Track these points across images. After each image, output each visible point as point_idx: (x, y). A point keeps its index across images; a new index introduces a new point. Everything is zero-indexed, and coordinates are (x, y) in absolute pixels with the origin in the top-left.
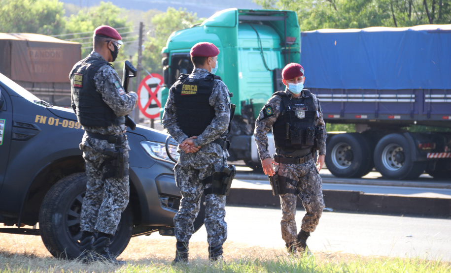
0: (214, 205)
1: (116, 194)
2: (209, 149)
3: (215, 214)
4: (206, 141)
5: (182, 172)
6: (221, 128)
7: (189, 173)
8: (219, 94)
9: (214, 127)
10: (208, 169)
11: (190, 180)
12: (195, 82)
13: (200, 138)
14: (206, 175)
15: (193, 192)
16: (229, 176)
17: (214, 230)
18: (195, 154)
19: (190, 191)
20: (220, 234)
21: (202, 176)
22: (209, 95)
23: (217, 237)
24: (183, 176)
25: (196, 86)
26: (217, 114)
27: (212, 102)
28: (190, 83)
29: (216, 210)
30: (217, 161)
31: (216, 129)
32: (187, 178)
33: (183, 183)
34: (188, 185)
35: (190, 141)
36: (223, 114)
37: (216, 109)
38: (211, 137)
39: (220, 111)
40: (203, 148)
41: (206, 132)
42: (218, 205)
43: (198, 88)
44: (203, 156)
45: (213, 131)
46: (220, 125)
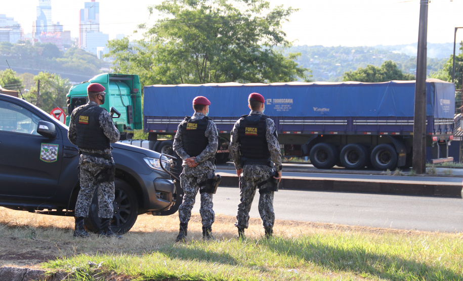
0: (207, 200)
1: (109, 192)
2: (204, 164)
3: (207, 206)
4: (202, 159)
5: (185, 178)
6: (212, 151)
7: (190, 179)
8: (211, 129)
9: (208, 151)
10: (203, 176)
11: (190, 184)
12: (195, 122)
13: (198, 157)
14: (201, 181)
15: (192, 191)
16: (217, 181)
17: (206, 216)
18: (195, 168)
19: (190, 190)
20: (210, 218)
21: (199, 181)
22: (205, 130)
23: (208, 220)
24: (186, 181)
25: (196, 124)
26: (210, 143)
27: (206, 134)
28: (193, 122)
29: (208, 203)
30: (209, 172)
31: (210, 152)
32: (189, 182)
33: (186, 185)
34: (189, 187)
35: (192, 159)
36: (214, 142)
37: (209, 139)
38: (206, 157)
39: (212, 140)
40: (200, 164)
41: (203, 154)
42: (209, 200)
43: (198, 126)
44: (200, 168)
45: (208, 153)
46: (212, 150)
